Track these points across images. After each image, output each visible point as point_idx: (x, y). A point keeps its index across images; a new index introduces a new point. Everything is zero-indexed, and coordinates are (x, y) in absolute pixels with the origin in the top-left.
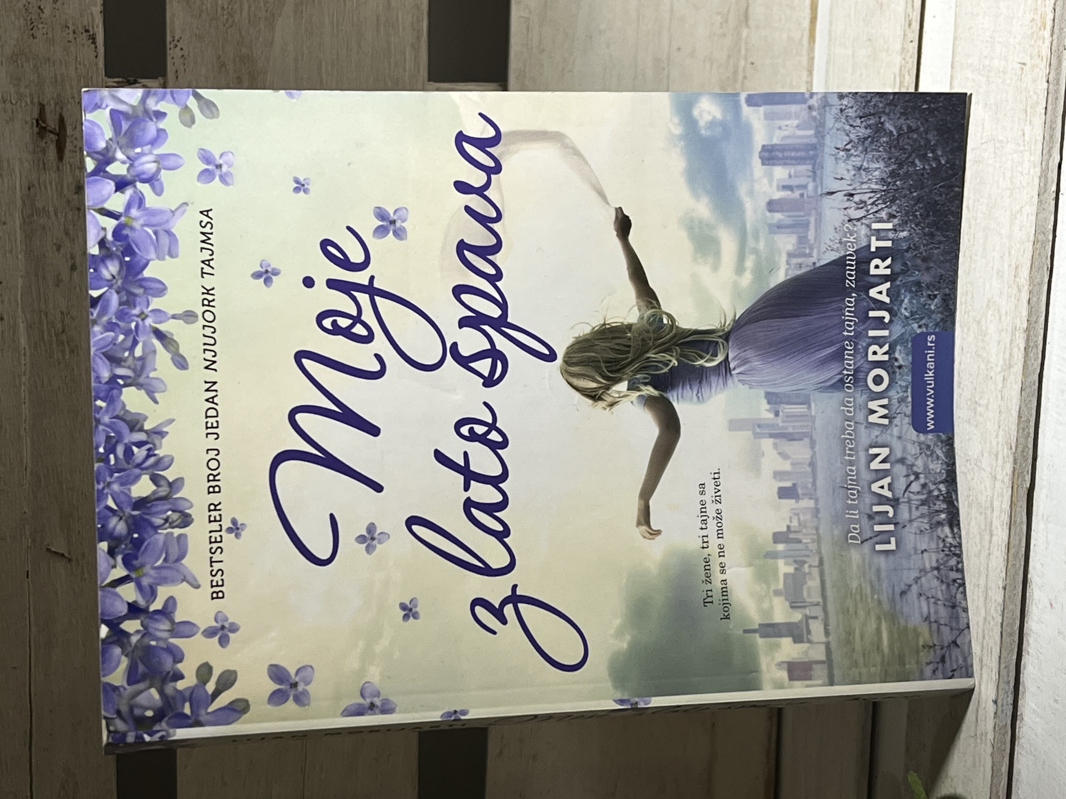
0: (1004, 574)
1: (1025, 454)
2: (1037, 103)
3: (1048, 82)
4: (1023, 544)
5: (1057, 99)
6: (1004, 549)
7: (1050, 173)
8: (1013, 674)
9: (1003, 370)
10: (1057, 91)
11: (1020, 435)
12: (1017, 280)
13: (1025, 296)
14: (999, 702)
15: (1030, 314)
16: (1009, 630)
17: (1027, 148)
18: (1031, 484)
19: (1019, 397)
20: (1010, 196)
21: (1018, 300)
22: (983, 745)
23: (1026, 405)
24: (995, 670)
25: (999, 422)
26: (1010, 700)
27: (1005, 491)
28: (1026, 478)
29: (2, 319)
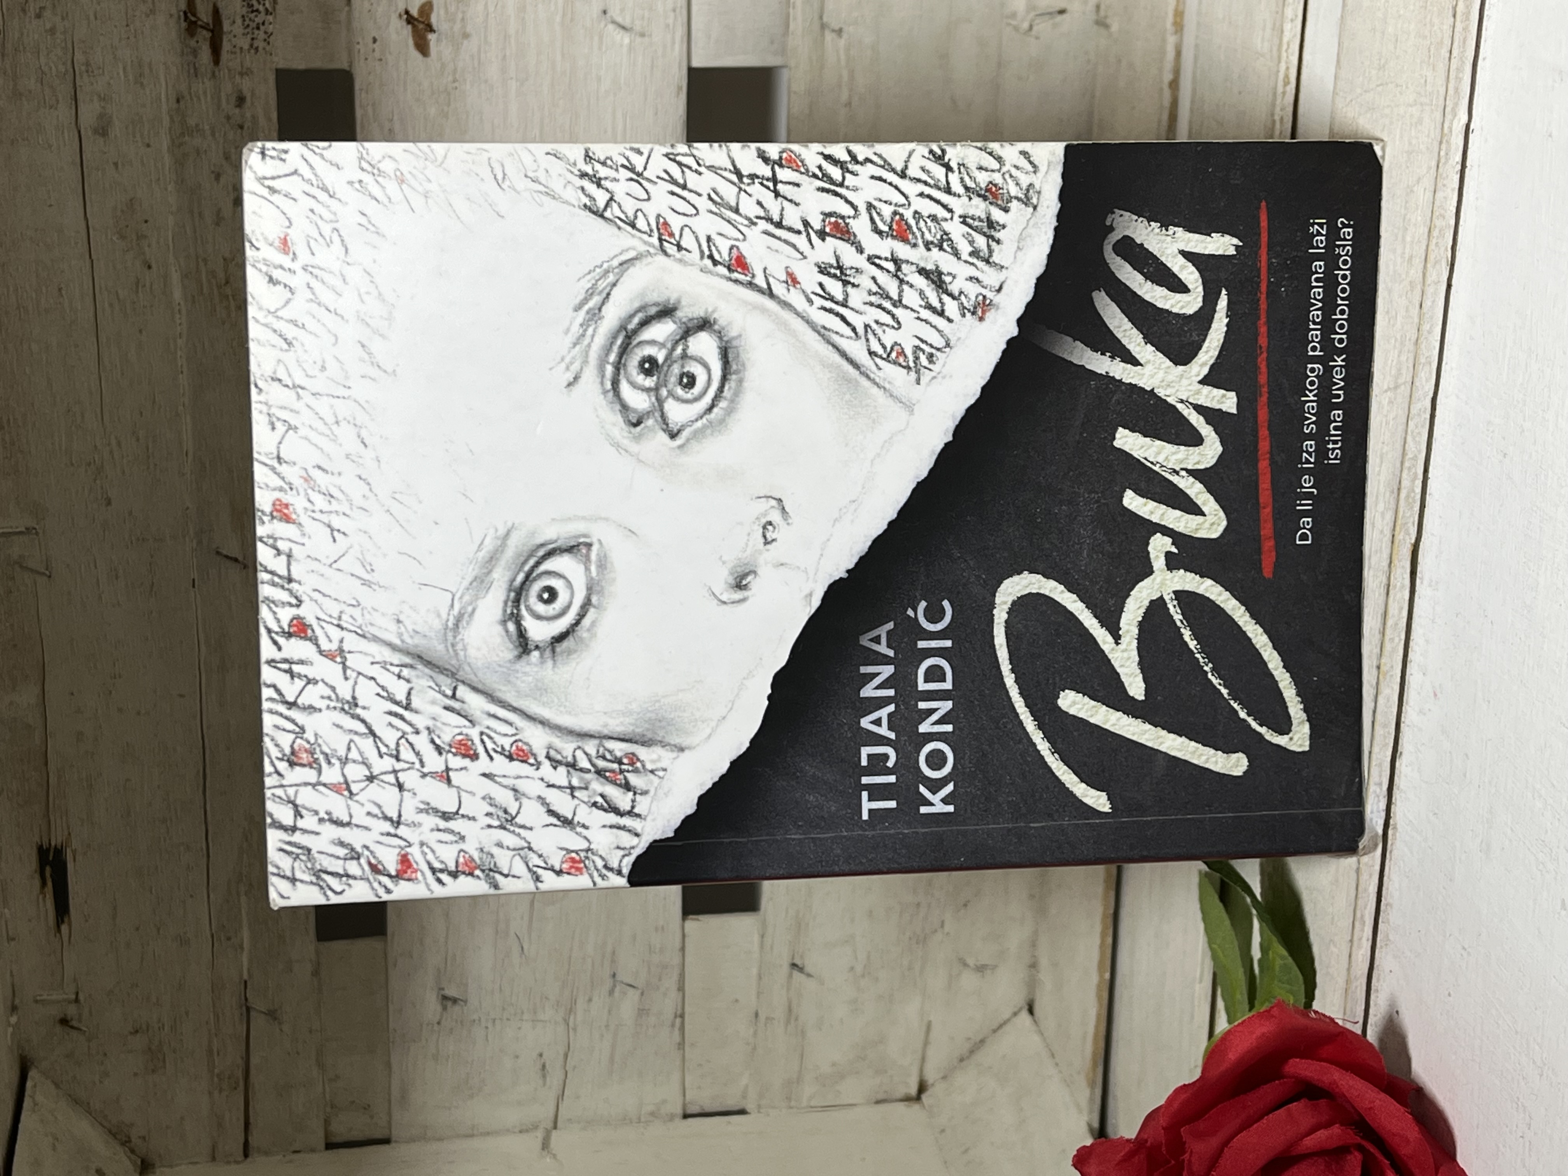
29: (150, 267)
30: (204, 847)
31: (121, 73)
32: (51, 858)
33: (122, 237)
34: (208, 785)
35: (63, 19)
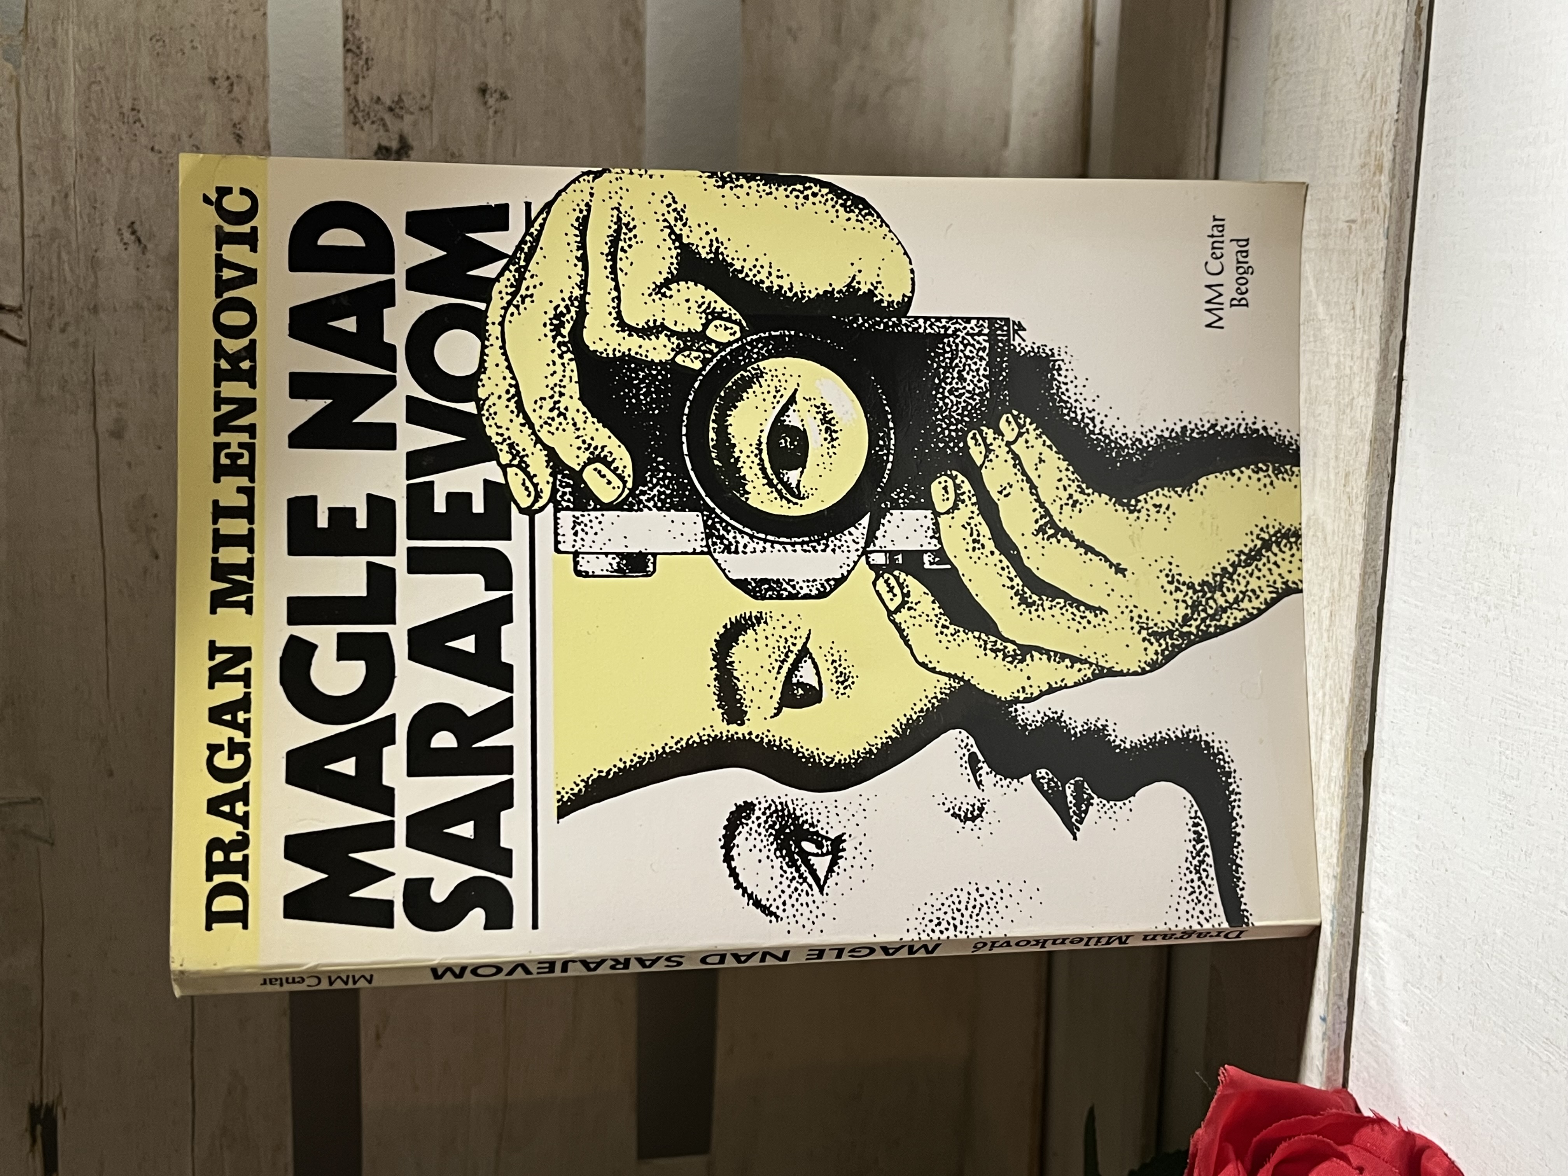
1: (1361, 708)
2: (1373, 266)
3: (1387, 237)
5: (1398, 259)
6: (1335, 829)
7: (1390, 355)
8: (1347, 981)
10: (1398, 251)
11: (1356, 683)
12: (1348, 489)
14: (1331, 1017)
17: (1359, 325)
18: (1369, 744)
19: (1353, 637)
23: (1362, 647)
26: (1344, 1019)
27: (1335, 754)
28: (1362, 741)
29: (157, 557)
30: (190, 1100)
31: (137, 383)
32: (42, 1116)
33: (133, 530)
34: (196, 1041)
35: (85, 334)
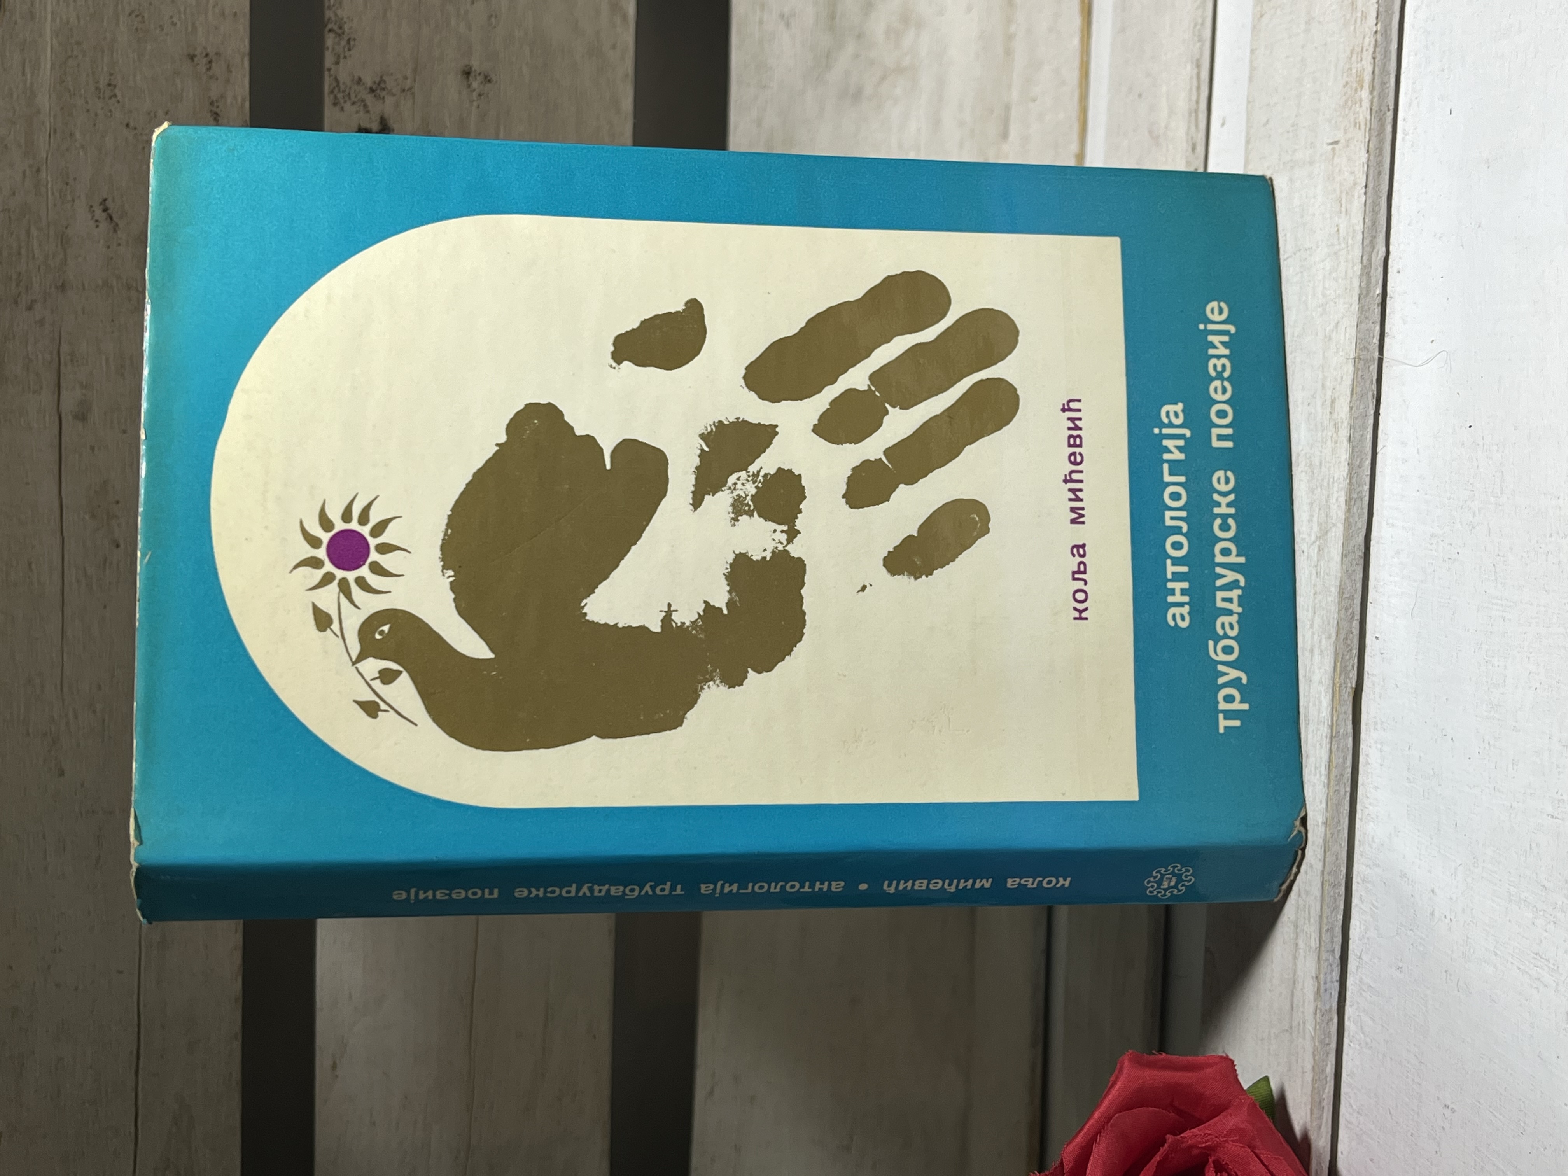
0: (1324, 805)
1: (1349, 642)
2: (1355, 184)
3: (1368, 151)
4: (1349, 763)
5: (1380, 173)
6: (1324, 772)
7: (1372, 271)
8: (1339, 939)
9: (1319, 538)
10: (1380, 164)
11: (1343, 616)
12: (1335, 416)
13: (1344, 432)
14: (1322, 976)
15: (1352, 456)
16: (1332, 879)
17: (1343, 245)
18: (1357, 682)
19: (1339, 566)
20: (1321, 315)
21: (1336, 442)
22: (1300, 1040)
23: (1349, 577)
24: (1315, 936)
25: (1314, 608)
26: (1336, 975)
27: (1323, 694)
28: (1351, 675)
